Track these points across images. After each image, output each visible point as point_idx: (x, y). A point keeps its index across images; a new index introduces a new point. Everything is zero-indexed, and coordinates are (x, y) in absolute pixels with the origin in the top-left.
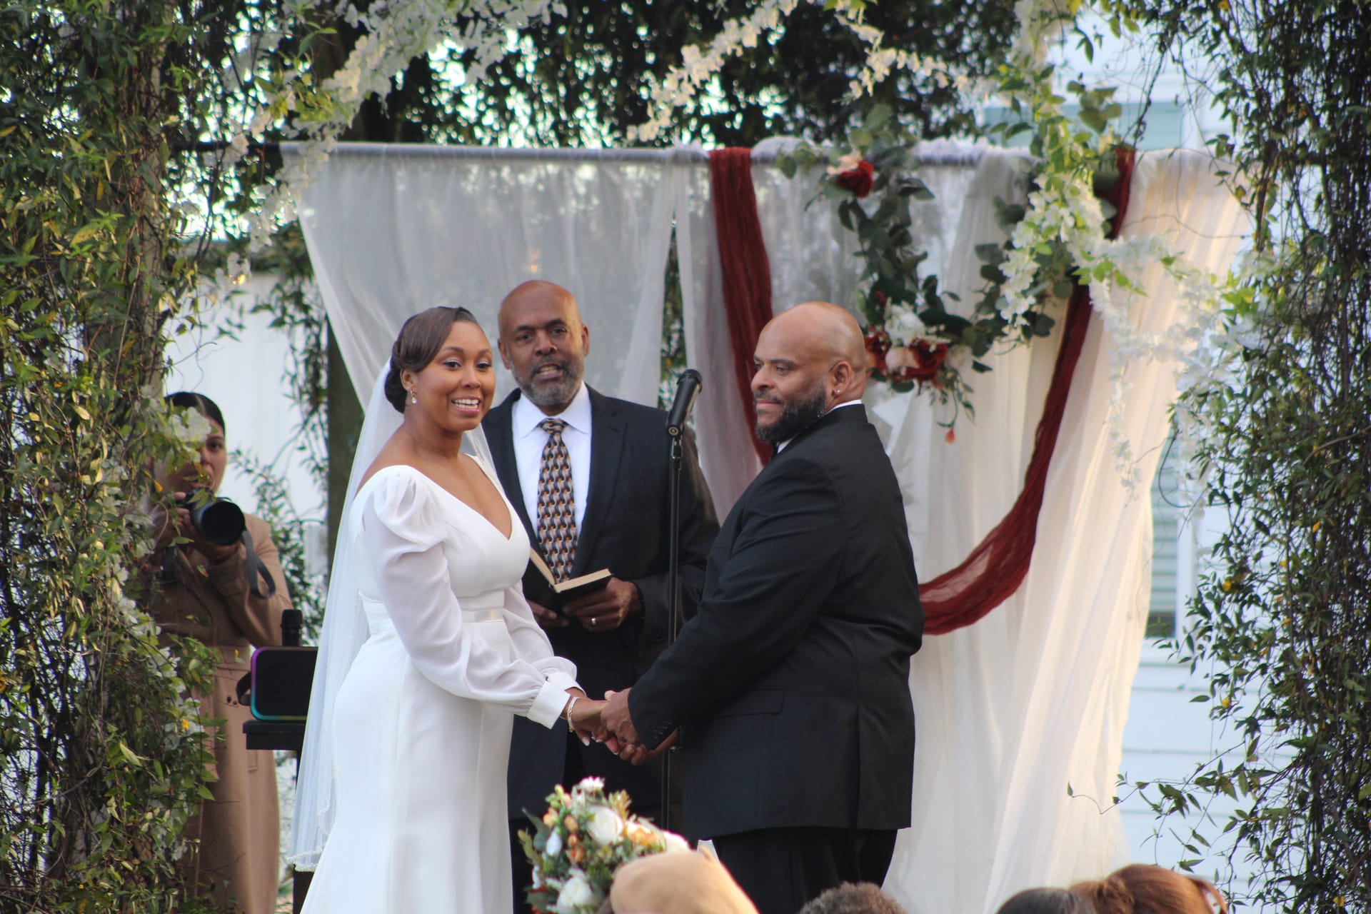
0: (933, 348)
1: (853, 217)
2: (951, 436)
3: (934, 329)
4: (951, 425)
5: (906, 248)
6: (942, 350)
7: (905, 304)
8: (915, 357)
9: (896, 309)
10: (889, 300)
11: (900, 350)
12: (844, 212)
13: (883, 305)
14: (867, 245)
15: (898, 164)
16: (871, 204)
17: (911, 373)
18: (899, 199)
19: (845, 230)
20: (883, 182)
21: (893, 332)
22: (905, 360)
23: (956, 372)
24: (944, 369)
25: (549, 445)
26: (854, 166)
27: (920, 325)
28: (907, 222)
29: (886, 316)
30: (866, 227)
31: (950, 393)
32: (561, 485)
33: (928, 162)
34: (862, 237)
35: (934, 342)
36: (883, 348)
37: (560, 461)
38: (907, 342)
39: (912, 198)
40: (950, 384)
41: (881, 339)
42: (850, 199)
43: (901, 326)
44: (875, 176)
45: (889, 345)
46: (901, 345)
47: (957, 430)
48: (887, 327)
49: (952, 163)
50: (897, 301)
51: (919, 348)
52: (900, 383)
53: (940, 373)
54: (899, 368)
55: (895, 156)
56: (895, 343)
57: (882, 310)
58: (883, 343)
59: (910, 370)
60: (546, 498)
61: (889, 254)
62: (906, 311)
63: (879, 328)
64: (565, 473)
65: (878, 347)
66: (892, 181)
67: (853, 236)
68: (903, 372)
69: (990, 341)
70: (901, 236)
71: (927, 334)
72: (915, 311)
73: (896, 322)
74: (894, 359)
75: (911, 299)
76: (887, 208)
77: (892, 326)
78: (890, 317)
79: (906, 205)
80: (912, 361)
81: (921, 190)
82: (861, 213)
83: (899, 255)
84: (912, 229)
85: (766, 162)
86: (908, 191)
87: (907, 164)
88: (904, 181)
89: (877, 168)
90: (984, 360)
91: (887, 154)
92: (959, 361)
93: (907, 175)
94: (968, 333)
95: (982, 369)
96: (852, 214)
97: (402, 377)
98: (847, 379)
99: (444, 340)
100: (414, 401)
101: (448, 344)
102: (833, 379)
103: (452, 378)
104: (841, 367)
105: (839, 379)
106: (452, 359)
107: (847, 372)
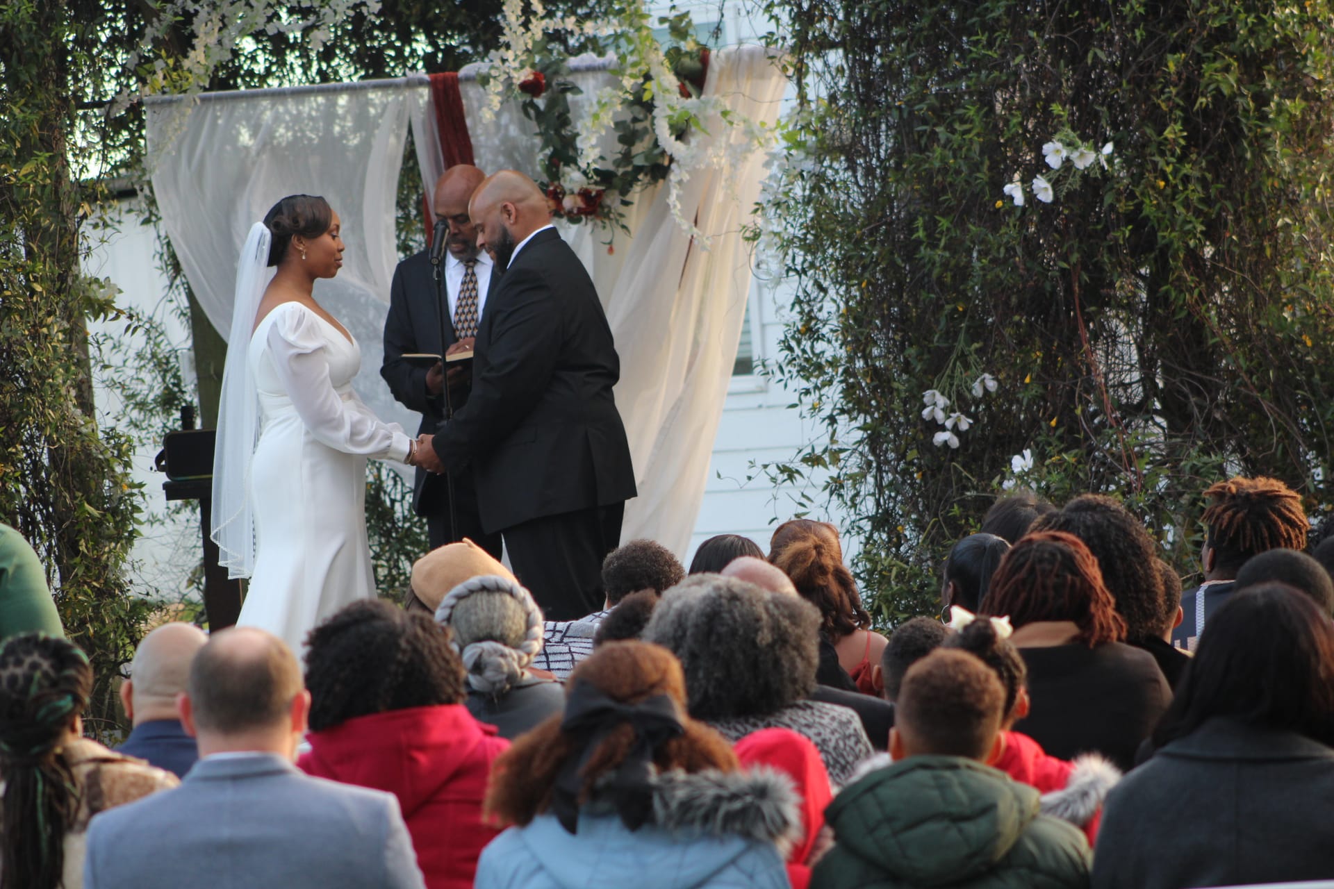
0: (594, 194)
1: (532, 112)
2: (611, 250)
3: (592, 181)
4: (610, 243)
5: (568, 128)
6: (600, 194)
7: (570, 166)
8: (582, 200)
9: (567, 169)
10: (561, 164)
11: (572, 196)
12: (526, 107)
13: (558, 167)
14: (543, 127)
15: (556, 73)
16: (542, 101)
17: (580, 211)
18: (560, 96)
19: (526, 119)
20: (549, 85)
21: (566, 184)
22: (575, 203)
23: (609, 207)
24: (602, 207)
25: (466, 275)
26: (530, 77)
27: (583, 179)
28: (567, 110)
29: (560, 174)
30: (540, 116)
31: (607, 221)
32: (470, 302)
33: (576, 70)
34: (539, 124)
35: (594, 189)
36: (560, 196)
37: (471, 286)
38: (576, 190)
39: (569, 94)
40: (607, 216)
41: (558, 190)
42: (528, 100)
43: (571, 180)
44: (544, 82)
45: (564, 194)
46: (572, 193)
47: (615, 247)
48: (562, 182)
49: (591, 69)
50: (566, 164)
51: (585, 194)
52: (574, 218)
53: (599, 210)
54: (572, 208)
55: (554, 68)
56: (568, 192)
57: (558, 171)
58: (560, 193)
59: (578, 209)
60: (460, 311)
61: (557, 132)
62: (573, 170)
63: (556, 183)
64: (473, 294)
65: (556, 196)
66: (554, 83)
67: (531, 124)
68: (575, 211)
69: (631, 186)
70: (564, 120)
71: (589, 184)
72: (579, 169)
73: (568, 178)
74: (568, 202)
75: (575, 162)
76: (552, 104)
77: (565, 181)
78: (563, 175)
79: (566, 98)
80: (580, 203)
81: (575, 90)
82: (536, 107)
83: (563, 132)
84: (570, 115)
85: (468, 79)
86: (565, 90)
87: (563, 72)
88: (561, 83)
89: (544, 77)
90: (628, 198)
91: (549, 66)
92: (611, 200)
93: (562, 79)
94: (616, 181)
95: (627, 204)
96: (530, 110)
97: (295, 240)
98: (513, 212)
99: (331, 219)
100: (304, 258)
101: (333, 223)
102: (506, 216)
103: (334, 244)
104: (505, 206)
105: (510, 214)
106: (335, 233)
107: (511, 208)
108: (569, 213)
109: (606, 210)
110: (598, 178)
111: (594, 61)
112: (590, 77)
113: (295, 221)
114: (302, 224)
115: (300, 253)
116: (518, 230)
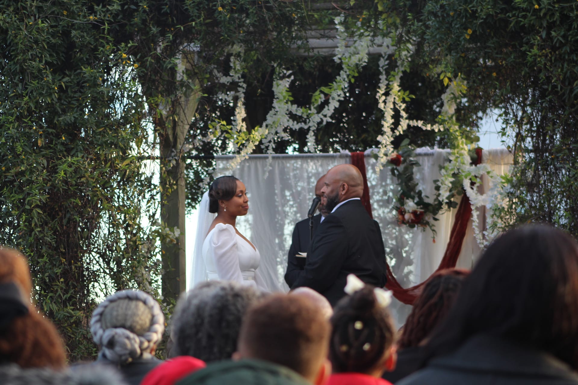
0: (418, 213)
1: (396, 173)
3: (419, 207)
5: (412, 182)
6: (422, 213)
7: (410, 199)
9: (407, 201)
10: (405, 198)
11: (409, 214)
12: (393, 171)
13: (403, 199)
14: (400, 181)
15: (409, 156)
16: (401, 168)
17: (413, 222)
18: (410, 166)
19: (394, 177)
20: (405, 161)
21: (407, 208)
22: (410, 217)
23: (427, 221)
26: (395, 156)
27: (415, 206)
28: (412, 173)
29: (404, 203)
30: (399, 176)
33: (419, 155)
34: (398, 179)
35: (419, 210)
38: (411, 211)
39: (414, 166)
40: (425, 225)
41: (403, 210)
42: (395, 167)
43: (409, 206)
44: (402, 159)
45: (405, 212)
46: (409, 212)
49: (426, 155)
50: (407, 198)
51: (414, 213)
52: (410, 225)
54: (409, 219)
55: (408, 153)
56: (407, 211)
57: (403, 201)
59: (412, 220)
61: (407, 184)
62: (410, 201)
63: (402, 207)
65: (402, 213)
66: (408, 161)
67: (395, 179)
68: (410, 221)
69: (438, 211)
70: (410, 178)
71: (417, 209)
72: (414, 202)
74: (407, 216)
75: (413, 198)
76: (406, 169)
77: (406, 206)
78: (406, 204)
79: (413, 168)
80: (412, 217)
81: (417, 164)
82: (398, 171)
83: (410, 184)
84: (414, 176)
85: (369, 156)
86: (413, 164)
87: (412, 156)
88: (411, 161)
89: (403, 157)
90: (437, 217)
91: (406, 152)
92: (428, 218)
93: (412, 159)
94: (431, 208)
95: (436, 220)
96: (396, 171)
97: (220, 202)
98: (346, 189)
99: (236, 189)
100: (225, 210)
101: (238, 190)
102: (342, 189)
103: (241, 200)
104: (344, 185)
105: (344, 189)
106: (240, 194)
107: (346, 186)
108: (408, 222)
109: (425, 222)
110: (421, 206)
111: (428, 150)
112: (426, 158)
113: (218, 193)
114: (221, 194)
115: (224, 208)
116: (344, 197)
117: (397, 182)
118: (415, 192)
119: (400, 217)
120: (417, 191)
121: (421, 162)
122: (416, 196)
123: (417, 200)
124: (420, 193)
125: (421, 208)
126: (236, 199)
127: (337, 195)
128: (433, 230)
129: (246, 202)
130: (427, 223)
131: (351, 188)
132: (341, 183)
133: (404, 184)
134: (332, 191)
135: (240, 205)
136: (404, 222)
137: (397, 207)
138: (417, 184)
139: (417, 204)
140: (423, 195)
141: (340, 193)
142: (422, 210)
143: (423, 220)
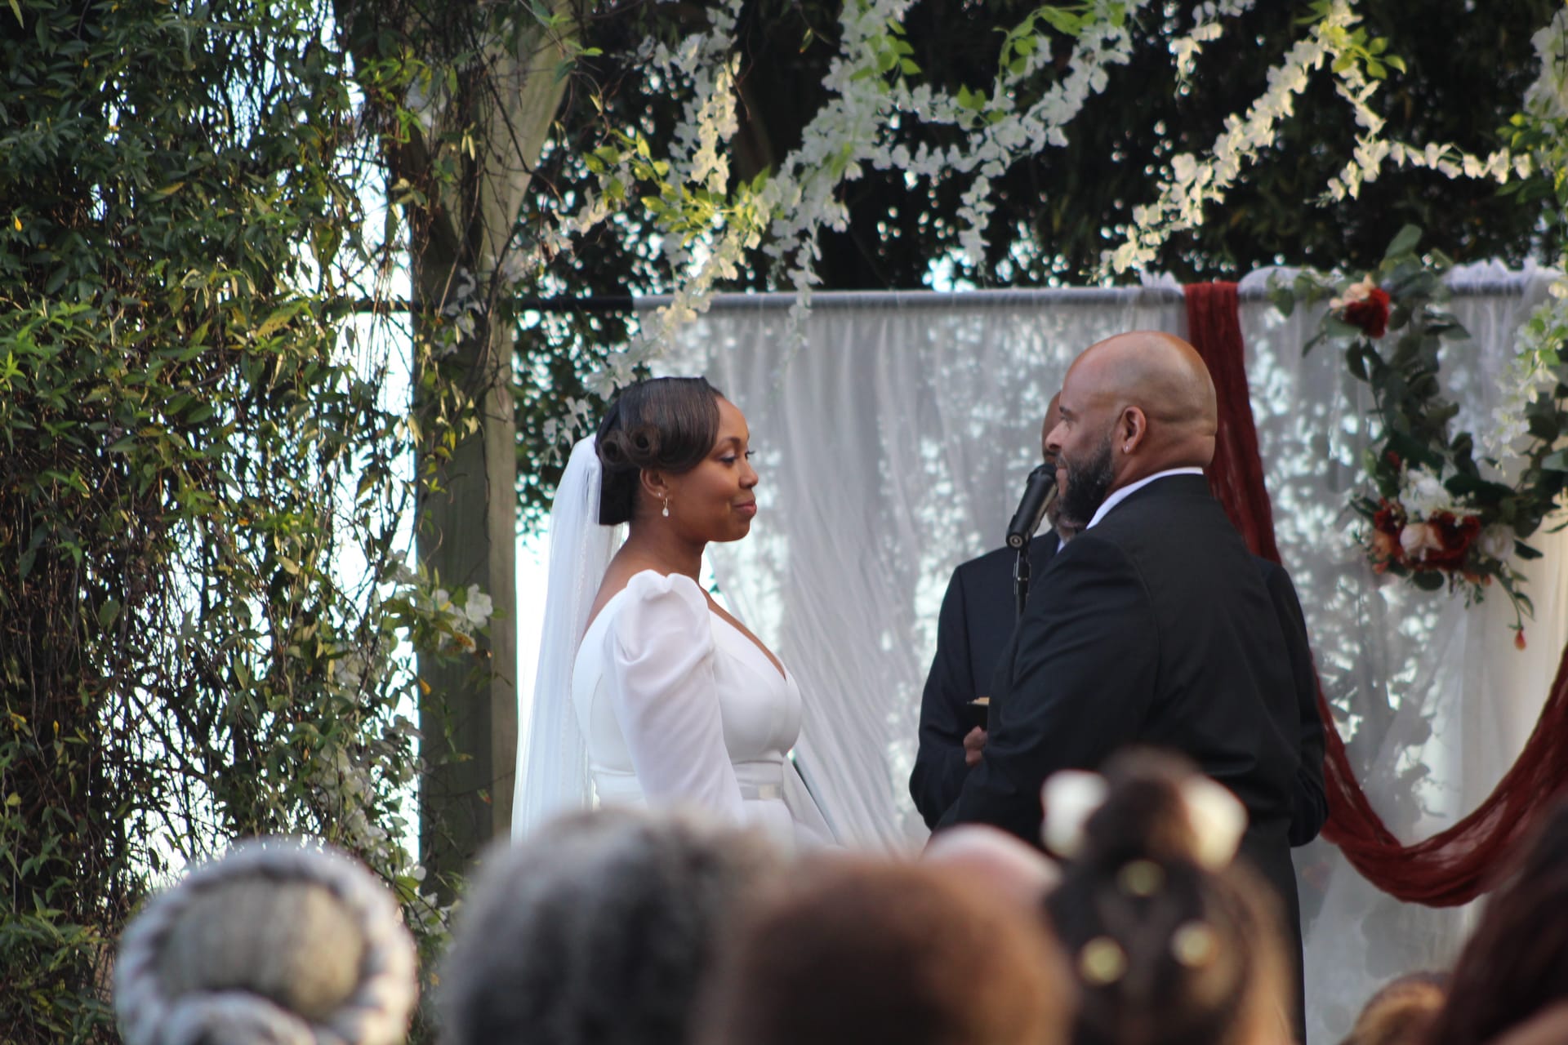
0: (1458, 522)
1: (1366, 364)
3: (1462, 499)
5: (1432, 400)
6: (1471, 525)
7: (1426, 468)
8: (1436, 534)
9: (1414, 474)
10: (1405, 462)
11: (1418, 526)
12: (1356, 355)
13: (1398, 469)
14: (1381, 397)
15: (1423, 295)
16: (1386, 346)
17: (1435, 558)
18: (1425, 338)
19: (1360, 383)
20: (1403, 317)
21: (1409, 502)
22: (1424, 539)
23: (1492, 556)
26: (1364, 295)
27: (1445, 494)
28: (1435, 366)
29: (1401, 484)
30: (1382, 375)
33: (1464, 292)
34: (1377, 389)
35: (1461, 512)
36: (1397, 524)
38: (1426, 514)
39: (1442, 338)
41: (1394, 512)
42: (1363, 341)
43: (1420, 495)
44: (1392, 308)
45: (1404, 522)
46: (1420, 520)
48: (1403, 498)
49: (1491, 291)
50: (1414, 465)
51: (1441, 522)
52: (1423, 574)
54: (1417, 550)
55: (1418, 282)
56: (1411, 516)
57: (1397, 477)
58: (1397, 518)
59: (1431, 552)
61: (1410, 410)
62: (1426, 475)
63: (1392, 500)
65: (1390, 524)
66: (1416, 319)
67: (1364, 388)
68: (1423, 557)
69: (1538, 516)
70: (1425, 385)
71: (1454, 505)
72: (1439, 477)
73: (1413, 490)
74: (1410, 537)
75: (1437, 464)
76: (1408, 348)
77: (1409, 495)
78: (1406, 486)
79: (1436, 346)
80: (1433, 540)
81: (1454, 328)
82: (1376, 358)
83: (1423, 410)
84: (1440, 377)
85: (1257, 297)
86: (1436, 330)
87: (1436, 294)
88: (1431, 316)
89: (1395, 299)
90: (1532, 542)
91: (1410, 280)
92: (1498, 544)
93: (1436, 309)
94: (1508, 504)
95: (1529, 553)
96: (1366, 361)
97: (645, 479)
98: (1139, 430)
99: (716, 428)
100: (666, 513)
101: (724, 435)
102: (1123, 431)
103: (728, 478)
104: (1130, 415)
105: (1130, 433)
106: (730, 454)
107: (1139, 420)
108: (1415, 561)
109: (1483, 560)
110: (1471, 495)
111: (1501, 275)
112: (1490, 306)
113: (641, 441)
114: (654, 446)
115: (660, 504)
116: (1132, 465)
117: (1372, 405)
118: (1443, 442)
119: (1382, 541)
120: (1452, 439)
121: (1468, 323)
122: (1449, 456)
123: (1450, 471)
124: (1464, 444)
125: (1468, 505)
126: (711, 469)
127: (1106, 457)
128: (1519, 596)
129: (750, 486)
130: (1494, 567)
131: (1158, 426)
132: (1119, 407)
133: (1398, 408)
134: (1085, 441)
135: (726, 496)
136: (1394, 563)
137: (1366, 501)
138: (1455, 410)
139: (1454, 487)
140: (1476, 455)
141: (1116, 449)
142: (1475, 512)
143: (1478, 556)
